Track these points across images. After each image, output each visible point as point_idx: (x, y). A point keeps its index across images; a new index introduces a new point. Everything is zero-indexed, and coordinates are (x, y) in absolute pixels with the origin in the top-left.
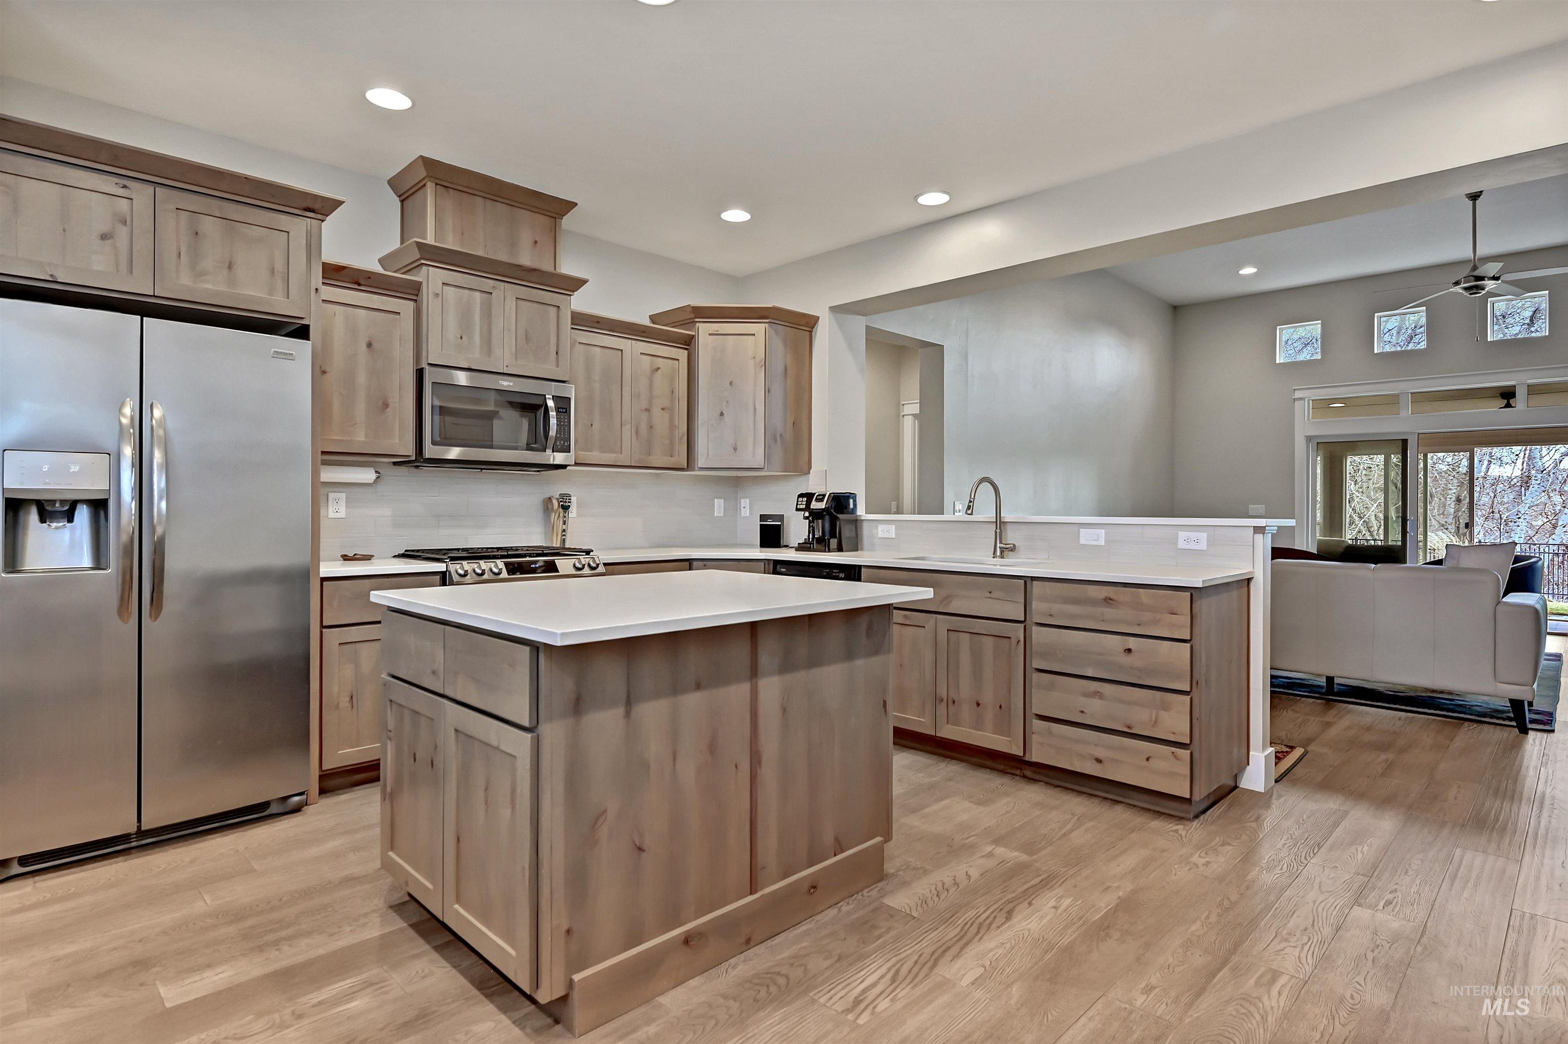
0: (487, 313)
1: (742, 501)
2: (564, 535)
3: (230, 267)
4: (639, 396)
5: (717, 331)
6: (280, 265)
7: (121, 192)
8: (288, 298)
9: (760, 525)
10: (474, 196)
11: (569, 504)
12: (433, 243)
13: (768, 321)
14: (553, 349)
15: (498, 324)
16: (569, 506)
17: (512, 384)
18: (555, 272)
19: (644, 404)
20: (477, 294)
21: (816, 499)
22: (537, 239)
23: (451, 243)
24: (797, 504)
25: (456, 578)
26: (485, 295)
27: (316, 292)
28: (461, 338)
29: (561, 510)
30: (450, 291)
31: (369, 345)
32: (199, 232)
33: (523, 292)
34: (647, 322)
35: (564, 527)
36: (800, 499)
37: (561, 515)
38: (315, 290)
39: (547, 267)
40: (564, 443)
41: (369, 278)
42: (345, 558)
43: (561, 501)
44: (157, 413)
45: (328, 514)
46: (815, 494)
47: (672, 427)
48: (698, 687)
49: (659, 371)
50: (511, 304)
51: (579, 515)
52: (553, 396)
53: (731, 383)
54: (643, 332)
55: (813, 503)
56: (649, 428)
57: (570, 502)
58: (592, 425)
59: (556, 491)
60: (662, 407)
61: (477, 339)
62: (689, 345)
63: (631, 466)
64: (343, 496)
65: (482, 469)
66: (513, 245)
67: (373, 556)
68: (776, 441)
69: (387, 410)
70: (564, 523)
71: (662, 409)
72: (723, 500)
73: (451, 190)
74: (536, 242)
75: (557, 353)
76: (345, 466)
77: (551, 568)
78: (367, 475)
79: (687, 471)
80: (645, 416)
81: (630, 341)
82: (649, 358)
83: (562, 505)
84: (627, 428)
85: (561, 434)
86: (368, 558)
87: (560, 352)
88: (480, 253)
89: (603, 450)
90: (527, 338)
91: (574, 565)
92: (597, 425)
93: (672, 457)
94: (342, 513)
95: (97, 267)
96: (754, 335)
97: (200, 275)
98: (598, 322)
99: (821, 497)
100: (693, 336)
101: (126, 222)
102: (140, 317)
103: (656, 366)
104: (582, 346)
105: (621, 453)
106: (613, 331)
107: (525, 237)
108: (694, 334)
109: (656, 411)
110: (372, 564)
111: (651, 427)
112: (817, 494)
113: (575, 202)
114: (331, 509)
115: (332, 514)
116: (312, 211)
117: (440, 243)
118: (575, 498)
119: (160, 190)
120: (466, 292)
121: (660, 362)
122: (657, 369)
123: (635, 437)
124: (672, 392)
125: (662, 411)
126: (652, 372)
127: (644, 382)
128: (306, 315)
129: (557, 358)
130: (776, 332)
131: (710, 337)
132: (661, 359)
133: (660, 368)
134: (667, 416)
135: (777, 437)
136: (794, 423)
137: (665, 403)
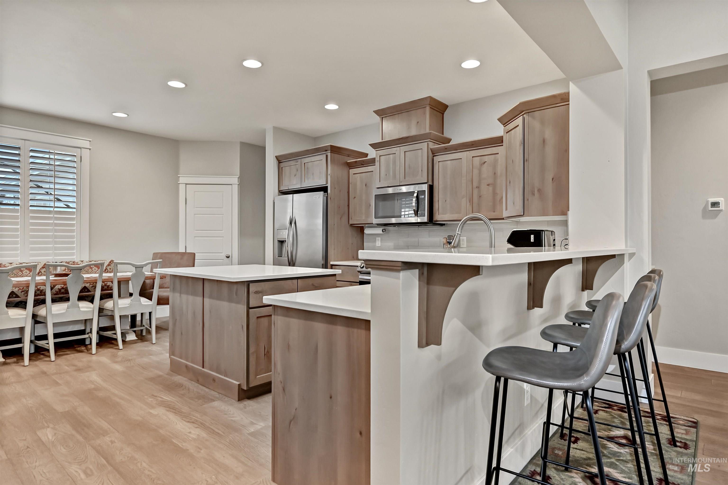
0: (395, 162)
3: (313, 175)
4: (471, 181)
5: (508, 130)
6: (321, 171)
7: (296, 163)
13: (524, 113)
14: (420, 169)
15: (398, 164)
19: (475, 184)
20: (391, 156)
26: (394, 155)
28: (386, 175)
30: (382, 158)
31: (366, 185)
33: (407, 148)
38: (329, 175)
40: (423, 212)
41: (363, 162)
47: (494, 194)
49: (486, 164)
50: (403, 155)
51: (467, 246)
52: (418, 191)
58: (446, 201)
60: (487, 184)
64: (380, 238)
71: (488, 185)
73: (387, 117)
74: (418, 122)
75: (422, 170)
80: (476, 191)
81: (466, 152)
82: (479, 157)
84: (464, 200)
85: (421, 208)
89: (452, 213)
90: (409, 168)
92: (448, 200)
93: (494, 212)
94: (380, 245)
96: (519, 125)
97: (308, 179)
98: (446, 148)
100: (503, 137)
101: (298, 170)
103: (483, 162)
104: (441, 163)
105: (462, 213)
106: (457, 150)
107: (414, 122)
108: (503, 135)
109: (484, 187)
111: (480, 197)
114: (377, 243)
115: (377, 245)
116: (327, 151)
117: (384, 140)
118: (466, 237)
119: (302, 160)
120: (388, 156)
121: (486, 158)
122: (485, 163)
123: (469, 204)
124: (495, 173)
125: (487, 186)
126: (481, 165)
127: (476, 172)
128: (327, 183)
129: (422, 173)
130: (533, 118)
131: (507, 134)
132: (486, 157)
133: (486, 162)
134: (491, 188)
135: (534, 192)
136: (553, 179)
137: (490, 181)
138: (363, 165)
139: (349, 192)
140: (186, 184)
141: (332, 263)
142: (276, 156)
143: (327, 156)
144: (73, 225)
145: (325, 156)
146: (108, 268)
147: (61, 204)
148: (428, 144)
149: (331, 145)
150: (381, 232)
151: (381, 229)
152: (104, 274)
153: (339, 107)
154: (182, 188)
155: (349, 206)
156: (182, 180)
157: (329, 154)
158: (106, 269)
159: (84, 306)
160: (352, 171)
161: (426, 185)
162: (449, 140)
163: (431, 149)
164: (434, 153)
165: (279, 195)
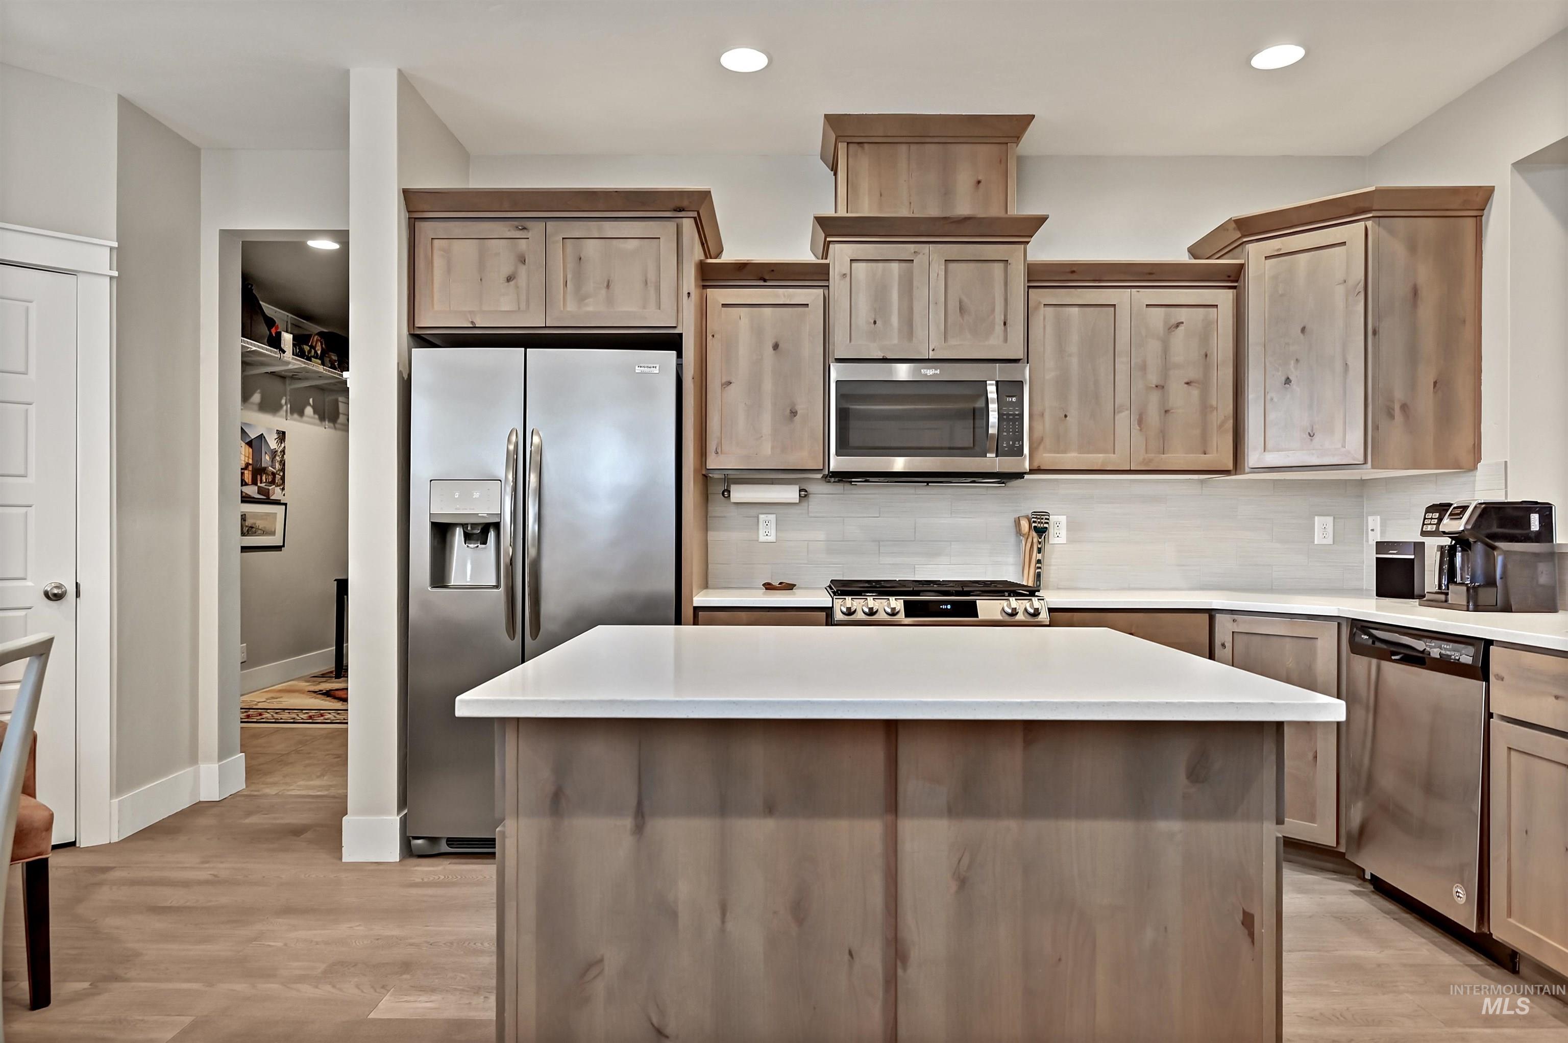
0: (907, 288)
1: (1370, 519)
2: (1040, 568)
3: (608, 286)
4: (1143, 368)
5: (1279, 250)
6: (652, 276)
7: (518, 234)
8: (660, 309)
9: (1377, 558)
10: (895, 145)
11: (1046, 525)
12: (845, 215)
13: (1371, 215)
14: (999, 319)
15: (921, 294)
16: (1046, 528)
17: (938, 372)
18: (1006, 216)
19: (1153, 378)
20: (895, 266)
21: (1451, 515)
22: (980, 178)
23: (866, 209)
24: (1424, 524)
25: (838, 616)
26: (904, 265)
27: (689, 297)
28: (875, 322)
29: (1035, 534)
30: (860, 267)
31: (776, 347)
32: (582, 258)
33: (954, 251)
34: (1184, 258)
35: (1039, 556)
36: (1429, 515)
37: (1035, 540)
38: (686, 295)
39: (995, 211)
40: (1014, 443)
41: (773, 271)
42: (768, 587)
43: (1034, 522)
44: (536, 440)
45: (758, 537)
46: (1452, 504)
47: (1205, 408)
48: (770, 810)
49: (1181, 328)
50: (938, 269)
51: (1070, 541)
52: (997, 382)
53: (1303, 330)
54: (1150, 274)
55: (1446, 520)
56: (1163, 412)
57: (1047, 523)
58: (1066, 416)
59: (1029, 508)
60: (1186, 380)
61: (895, 320)
62: (1237, 281)
63: (1130, 470)
64: (772, 518)
65: (928, 483)
66: (947, 193)
67: (795, 585)
68: (1391, 416)
69: (795, 418)
70: (1039, 550)
71: (1187, 383)
72: (1330, 519)
73: (866, 146)
74: (979, 182)
75: (1005, 324)
76: (775, 484)
77: (969, 610)
78: (790, 494)
79: (1236, 474)
80: (1155, 397)
81: (1127, 291)
82: (1163, 309)
83: (1035, 527)
84: (1123, 418)
85: (1008, 432)
86: (790, 587)
87: (1008, 322)
88: (904, 212)
89: (1082, 449)
90: (962, 309)
91: (1003, 609)
92: (1073, 414)
93: (1205, 454)
94: (772, 538)
95: (505, 308)
96: (1344, 243)
97: (581, 299)
98: (1073, 272)
99: (1458, 511)
100: (1242, 266)
101: (525, 261)
102: (523, 349)
103: (1173, 321)
104: (1050, 310)
105: (1114, 453)
106: (1100, 281)
107: (963, 180)
108: (1242, 261)
109: (1176, 389)
110: (794, 594)
111: (1166, 412)
112: (1455, 505)
113: (1031, 114)
114: (761, 532)
115: (762, 538)
116: (681, 210)
117: (851, 212)
118: (1065, 517)
119: (550, 224)
120: (880, 265)
121: (1182, 315)
122: (1178, 325)
123: (1138, 428)
124: (1206, 356)
125: (1186, 385)
126: (1169, 329)
127: (1154, 347)
128: (681, 324)
129: (1006, 331)
130: (1392, 232)
131: (1267, 261)
132: (1184, 310)
133: (1182, 323)
134: (1195, 392)
135: (1393, 410)
136: (1435, 383)
137: (1193, 373)
138: (765, 281)
139: (703, 364)
141: (700, 600)
142: (404, 191)
143: (679, 227)
145: (671, 225)
149: (707, 193)
150: (795, 499)
151: (795, 488)
155: (703, 408)
157: (688, 224)
160: (717, 295)
163: (1029, 266)
164: (1032, 278)
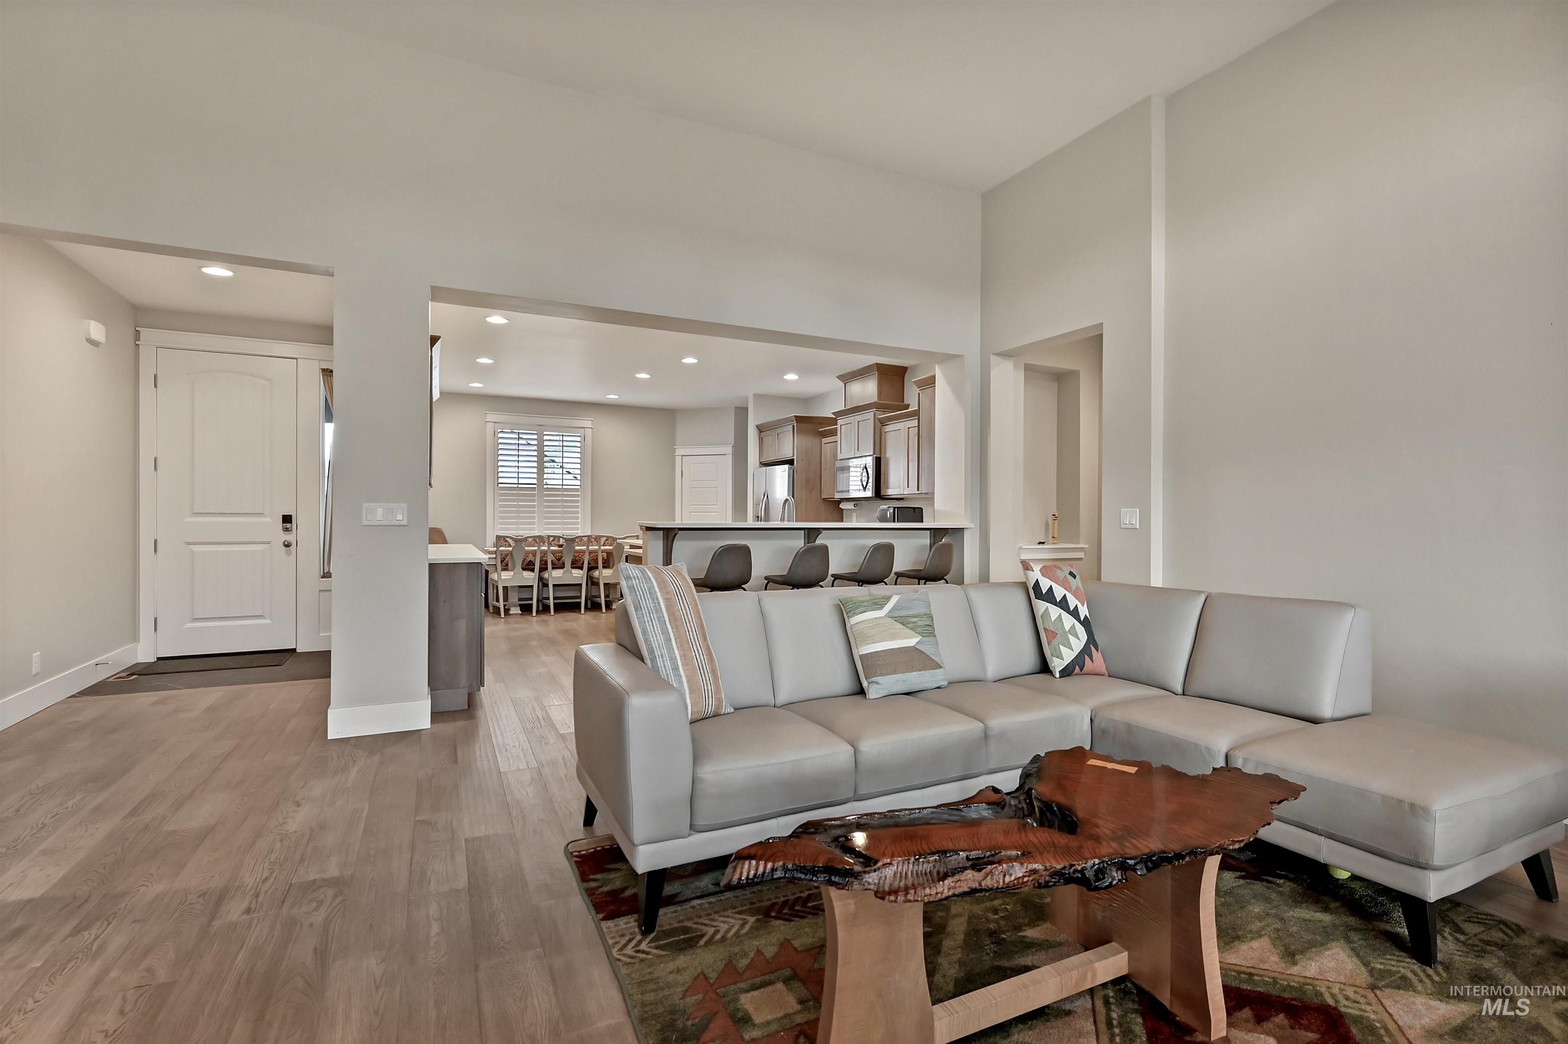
14: (868, 440)
15: (853, 434)
19: (910, 457)
73: (848, 382)
105: (901, 488)
116: (793, 422)
119: (777, 430)
128: (793, 456)
129: (870, 444)
139: (821, 463)
140: (682, 456)
142: (756, 426)
143: (794, 426)
144: (577, 501)
145: (792, 426)
146: (606, 543)
147: (570, 476)
148: (875, 413)
149: (795, 416)
150: (853, 508)
151: (853, 503)
152: (590, 547)
153: (799, 377)
154: (678, 459)
155: (821, 478)
156: (679, 451)
157: (795, 424)
158: (604, 543)
159: (576, 573)
160: (825, 440)
161: (871, 458)
162: (907, 407)
163: (878, 419)
164: (883, 423)
165: (760, 467)
